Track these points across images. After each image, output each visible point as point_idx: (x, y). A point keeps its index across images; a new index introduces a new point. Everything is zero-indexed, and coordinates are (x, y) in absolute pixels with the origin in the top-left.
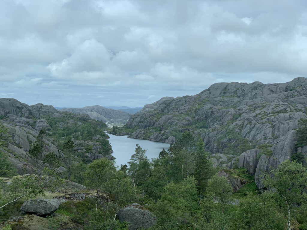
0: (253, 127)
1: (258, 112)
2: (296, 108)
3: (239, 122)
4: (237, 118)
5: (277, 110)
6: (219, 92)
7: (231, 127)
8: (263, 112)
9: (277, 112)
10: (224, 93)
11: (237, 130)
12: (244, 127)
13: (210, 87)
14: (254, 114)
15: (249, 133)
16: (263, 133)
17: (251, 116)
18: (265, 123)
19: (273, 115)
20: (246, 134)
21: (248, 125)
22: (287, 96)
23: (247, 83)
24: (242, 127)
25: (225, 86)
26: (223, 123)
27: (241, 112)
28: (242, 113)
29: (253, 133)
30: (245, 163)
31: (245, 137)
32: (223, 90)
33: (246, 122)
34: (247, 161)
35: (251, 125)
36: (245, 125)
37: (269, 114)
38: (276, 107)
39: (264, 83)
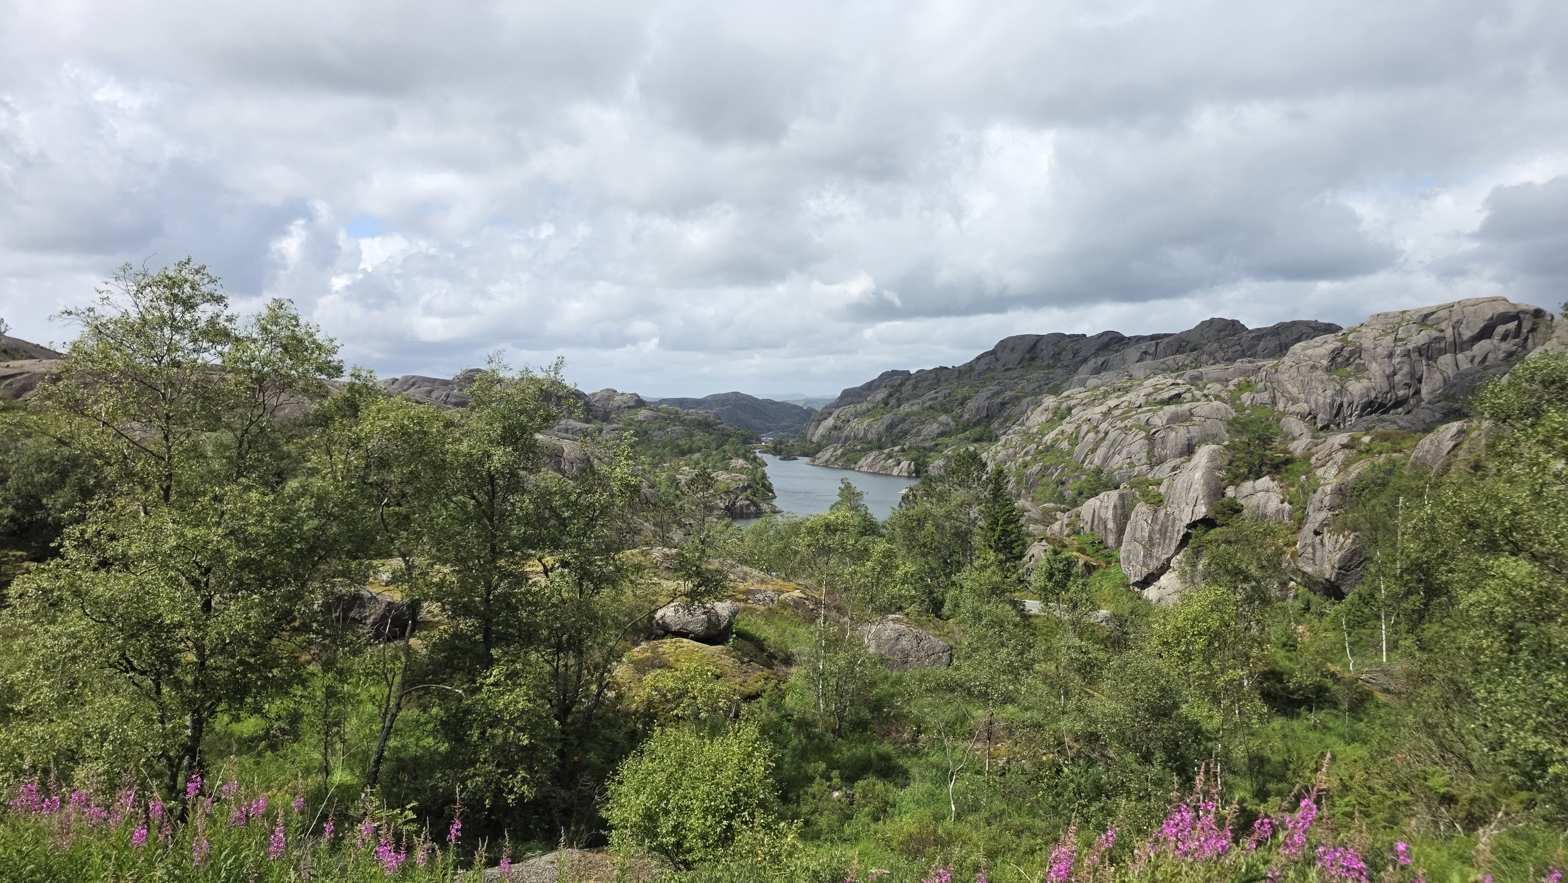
0: (1103, 439)
1: (1112, 403)
2: (1206, 392)
3: (1068, 426)
4: (1063, 418)
5: (1159, 398)
6: (1017, 356)
7: (1049, 438)
8: (1126, 404)
9: (1157, 403)
10: (1033, 359)
11: (1065, 445)
12: (1080, 439)
13: (997, 346)
14: (1104, 408)
15: (1093, 451)
16: (1125, 451)
17: (1096, 412)
18: (1130, 429)
19: (1149, 411)
20: (1087, 454)
21: (1091, 435)
22: (1183, 365)
23: (1084, 335)
24: (1074, 439)
25: (1031, 343)
26: (1029, 428)
27: (1072, 403)
28: (1075, 406)
29: (1101, 452)
30: (1096, 523)
31: (1083, 462)
32: (1028, 352)
33: (1085, 428)
34: (1100, 518)
35: (1097, 432)
36: (1082, 434)
37: (1140, 406)
38: (1157, 390)
39: (1127, 335)
